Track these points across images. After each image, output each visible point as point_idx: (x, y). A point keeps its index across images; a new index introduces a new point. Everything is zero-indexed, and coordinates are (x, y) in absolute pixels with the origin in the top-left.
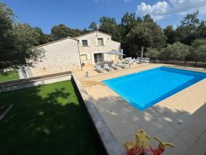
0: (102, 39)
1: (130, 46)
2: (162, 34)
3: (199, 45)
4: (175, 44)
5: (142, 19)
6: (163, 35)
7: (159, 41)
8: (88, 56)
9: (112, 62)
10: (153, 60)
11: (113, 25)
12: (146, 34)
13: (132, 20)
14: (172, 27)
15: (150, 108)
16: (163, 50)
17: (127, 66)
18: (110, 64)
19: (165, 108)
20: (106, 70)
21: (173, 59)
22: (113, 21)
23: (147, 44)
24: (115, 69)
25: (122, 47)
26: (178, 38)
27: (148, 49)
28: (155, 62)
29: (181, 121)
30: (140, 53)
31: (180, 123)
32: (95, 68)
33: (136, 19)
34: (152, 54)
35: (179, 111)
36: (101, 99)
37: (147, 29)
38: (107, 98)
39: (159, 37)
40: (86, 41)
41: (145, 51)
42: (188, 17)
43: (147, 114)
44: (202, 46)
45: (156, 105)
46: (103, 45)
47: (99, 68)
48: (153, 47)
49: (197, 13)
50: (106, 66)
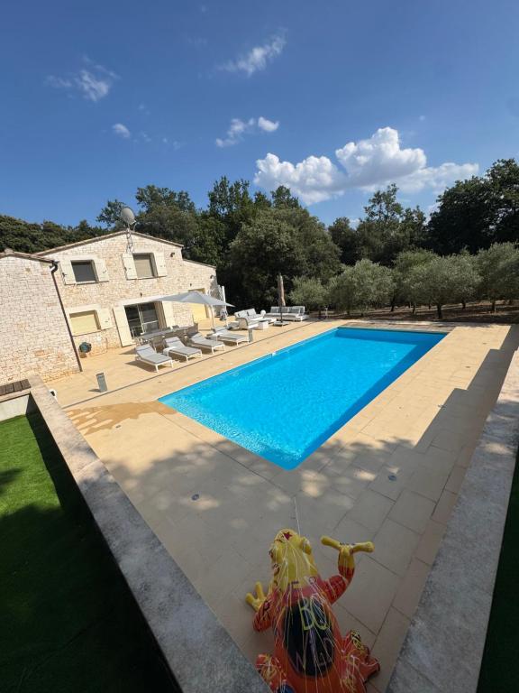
0: (149, 256)
1: (246, 275)
2: (325, 239)
3: (410, 265)
4: (358, 264)
5: (269, 197)
6: (331, 244)
7: (323, 259)
8: (104, 316)
9: (193, 330)
10: (315, 311)
11: (186, 214)
12: (284, 238)
13: (243, 201)
14: (347, 221)
15: (318, 455)
16: (333, 282)
17: (242, 336)
18: (187, 335)
19: (356, 444)
20: (174, 356)
21: (361, 303)
22: (183, 202)
23: (291, 269)
24: (206, 350)
25: (221, 279)
26: (365, 251)
27: (296, 281)
28: (321, 318)
29: (395, 471)
30: (277, 296)
31: (392, 478)
32: (132, 358)
33: (252, 197)
34: (310, 294)
35: (387, 444)
36: (159, 465)
37: (285, 226)
38: (180, 454)
39: (320, 247)
40: (89, 263)
41: (289, 287)
42: (378, 198)
43: (310, 475)
44: (416, 269)
45: (331, 440)
46: (154, 274)
47: (148, 353)
48: (310, 276)
49: (395, 190)
50: (174, 345)
